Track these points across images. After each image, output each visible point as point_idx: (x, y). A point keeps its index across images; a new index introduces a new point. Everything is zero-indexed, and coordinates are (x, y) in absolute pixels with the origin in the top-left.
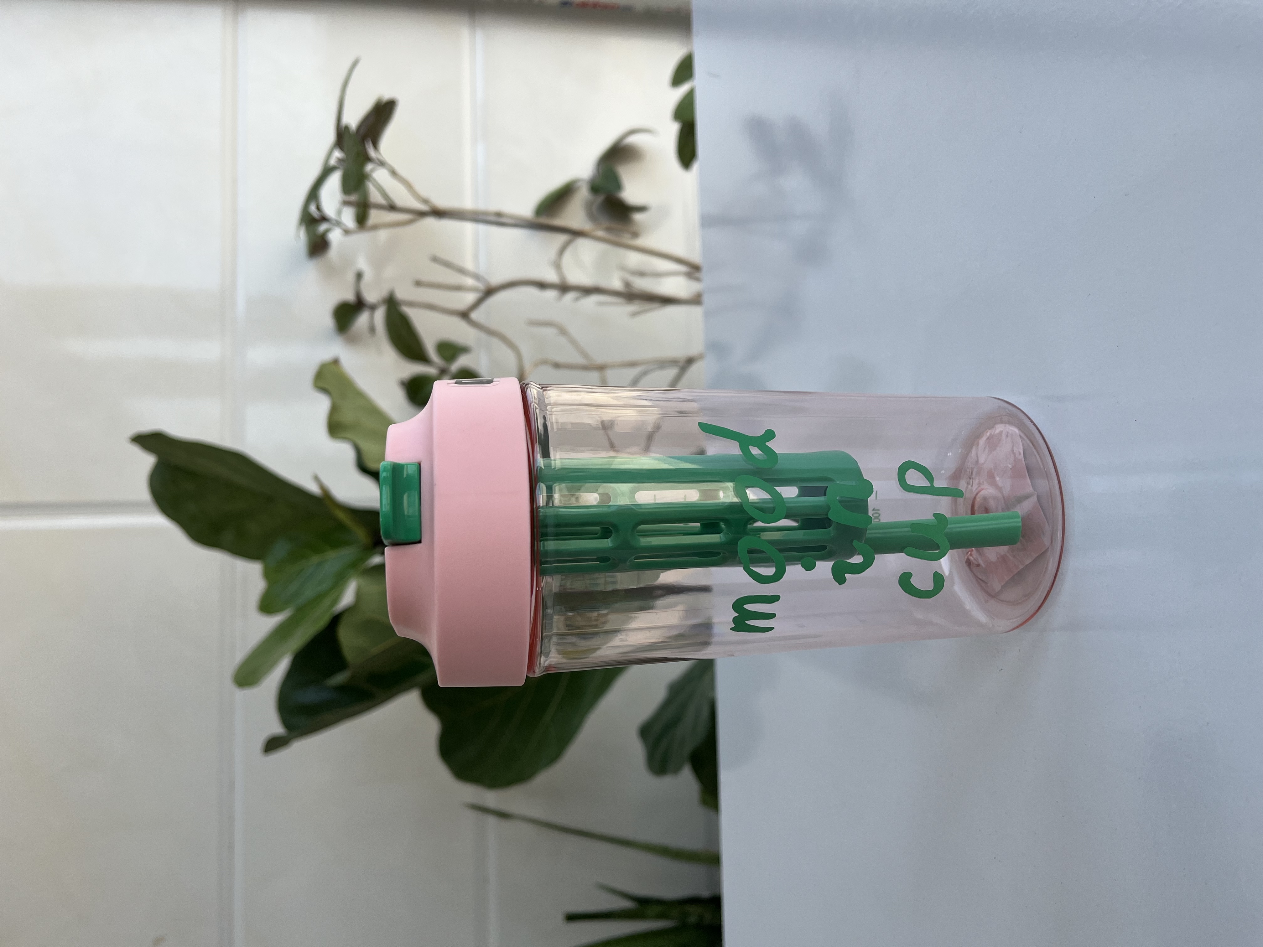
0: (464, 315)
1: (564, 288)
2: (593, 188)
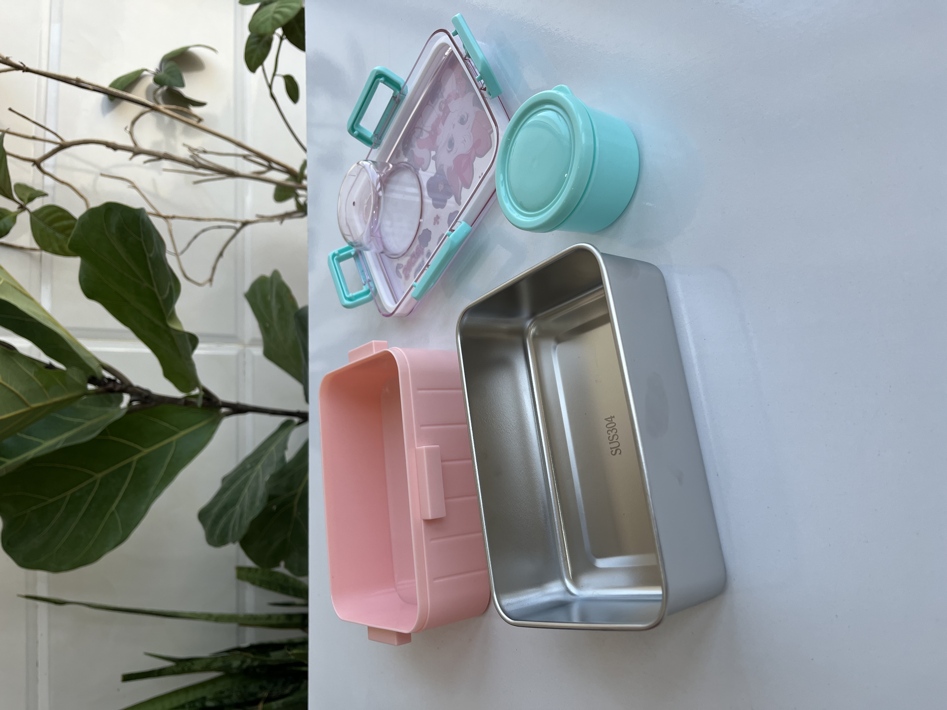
0: (37, 163)
1: (136, 152)
2: (158, 80)
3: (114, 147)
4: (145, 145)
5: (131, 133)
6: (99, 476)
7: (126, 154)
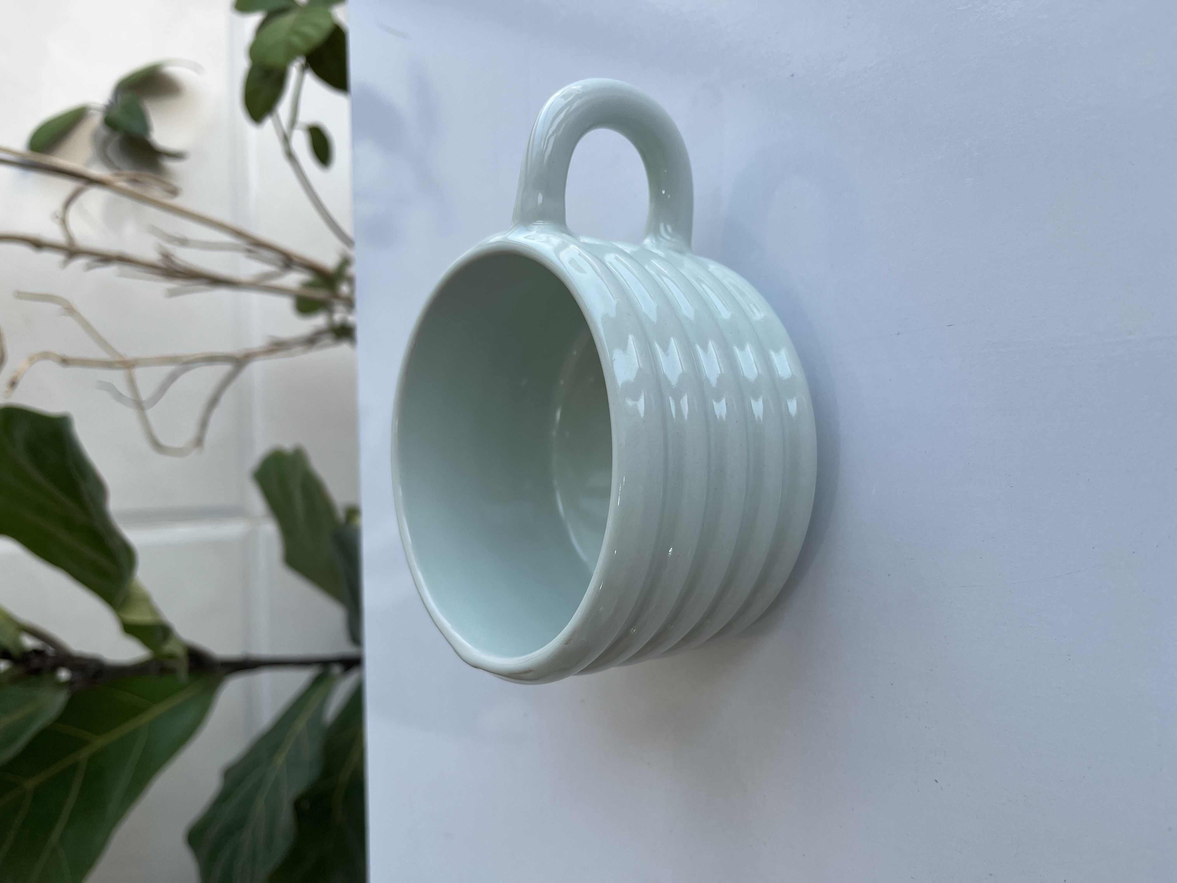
1: (71, 251)
2: (110, 122)
3: (37, 244)
4: (87, 241)
5: (64, 222)
6: (31, 783)
7: (58, 258)
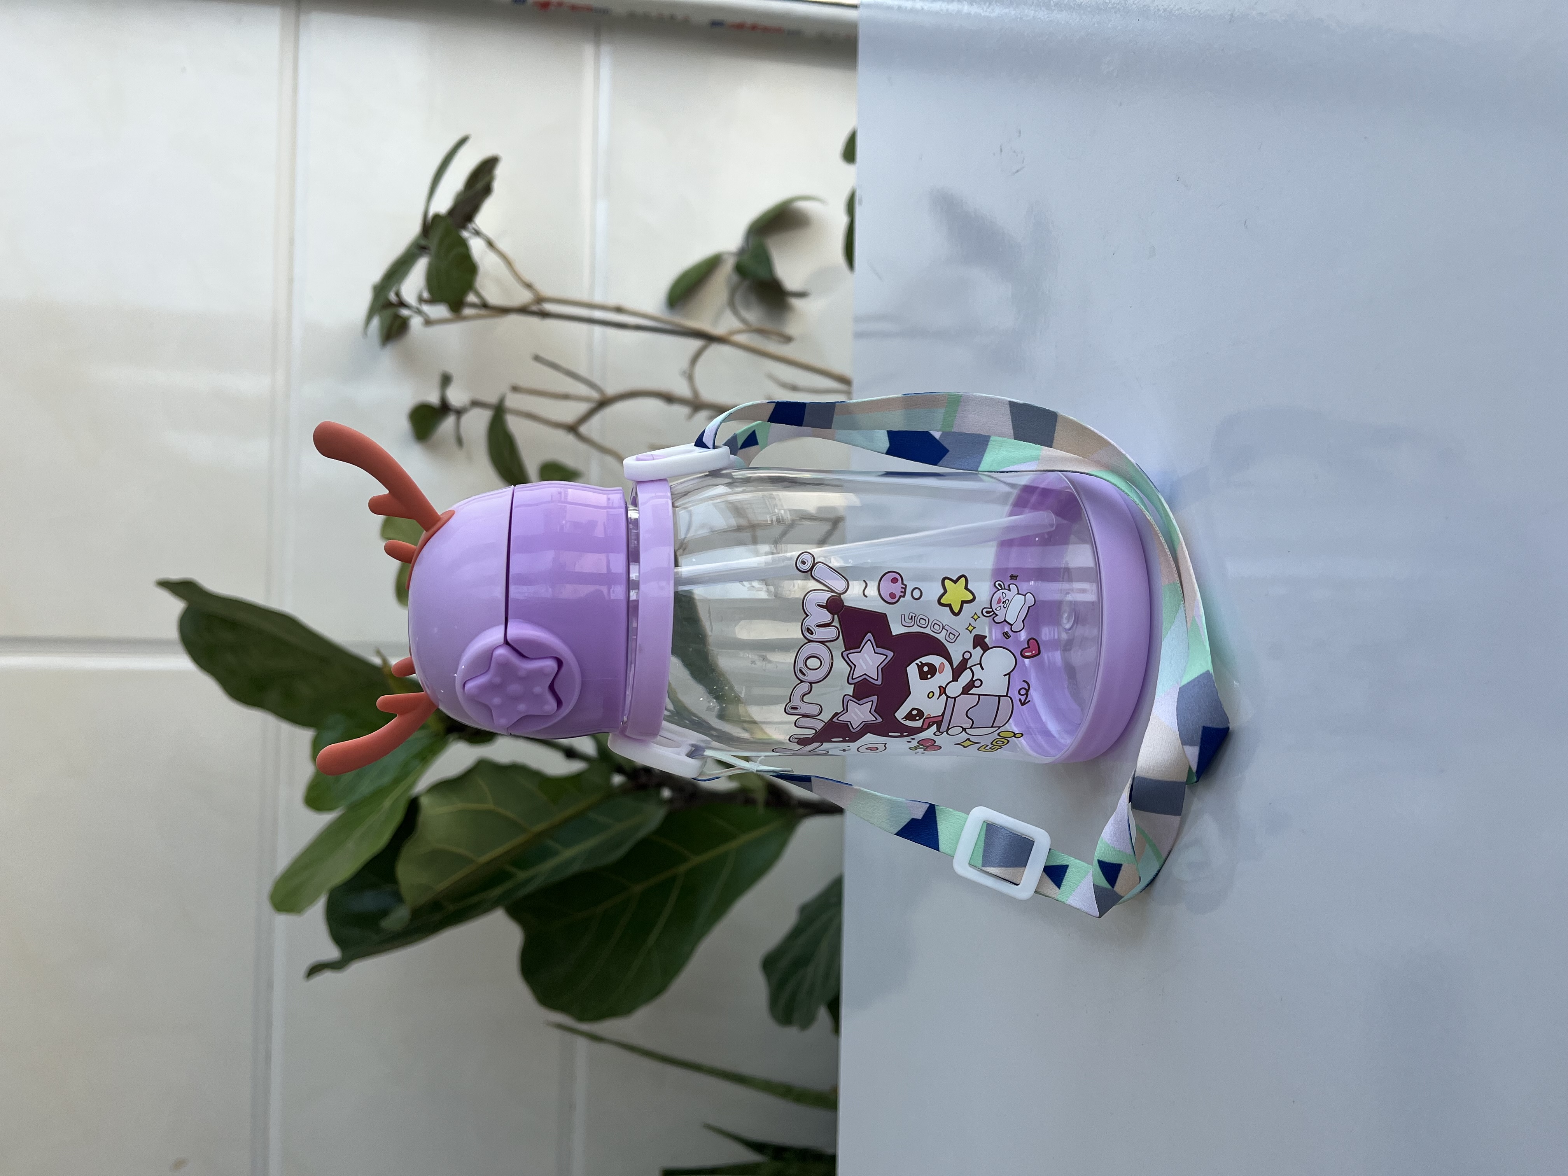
0: (573, 429)
1: (696, 405)
2: (740, 269)
3: (669, 398)
4: (708, 394)
5: (690, 378)
6: (637, 889)
7: (684, 410)
